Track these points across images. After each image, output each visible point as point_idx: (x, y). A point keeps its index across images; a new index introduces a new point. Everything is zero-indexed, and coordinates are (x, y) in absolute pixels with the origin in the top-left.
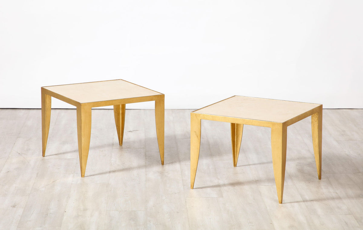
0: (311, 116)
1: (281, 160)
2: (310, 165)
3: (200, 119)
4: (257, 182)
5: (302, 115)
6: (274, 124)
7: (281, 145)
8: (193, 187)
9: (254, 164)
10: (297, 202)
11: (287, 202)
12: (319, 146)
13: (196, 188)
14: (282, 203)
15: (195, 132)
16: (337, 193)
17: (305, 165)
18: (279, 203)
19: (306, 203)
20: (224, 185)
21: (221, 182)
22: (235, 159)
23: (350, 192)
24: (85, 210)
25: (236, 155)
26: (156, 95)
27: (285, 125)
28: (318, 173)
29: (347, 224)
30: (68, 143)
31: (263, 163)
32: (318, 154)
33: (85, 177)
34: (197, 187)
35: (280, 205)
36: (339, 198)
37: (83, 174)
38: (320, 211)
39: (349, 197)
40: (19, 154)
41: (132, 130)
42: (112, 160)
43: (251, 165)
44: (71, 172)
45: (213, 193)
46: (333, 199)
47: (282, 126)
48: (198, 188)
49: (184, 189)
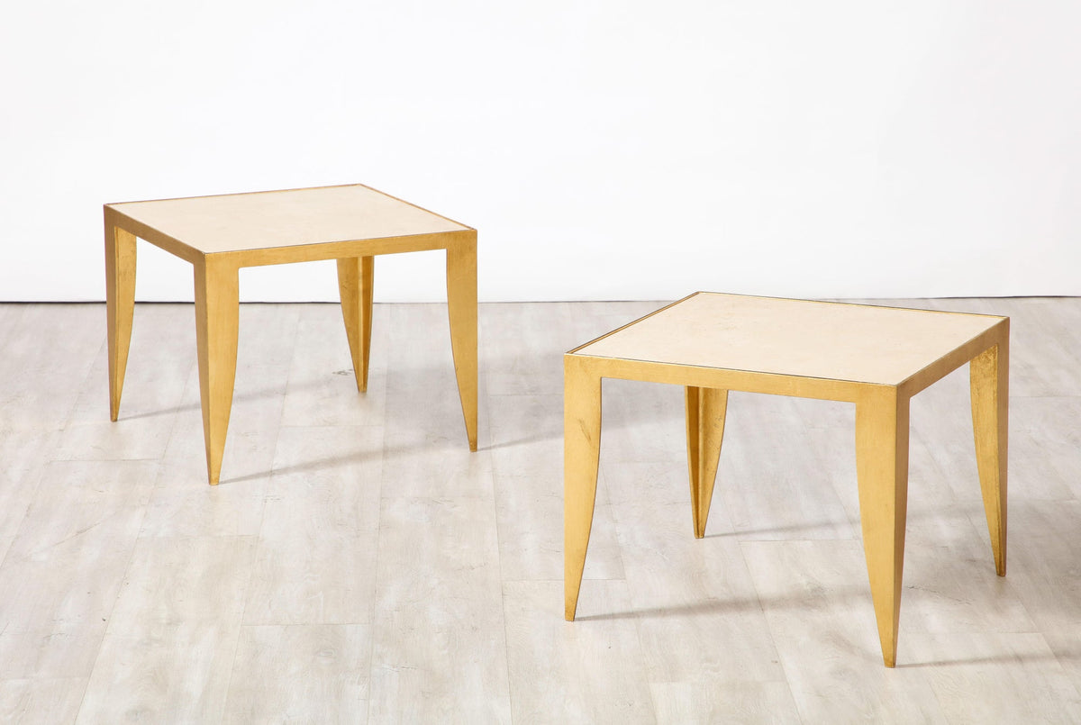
0: (968, 364)
3: (596, 376)
6: (864, 390)
8: (571, 616)
14: (893, 665)
15: (580, 422)
18: (887, 665)
22: (700, 509)
24: (174, 622)
25: (704, 496)
26: (449, 233)
33: (222, 483)
35: (890, 671)
37: (213, 477)
42: (276, 464)
47: (895, 398)
49: (500, 552)
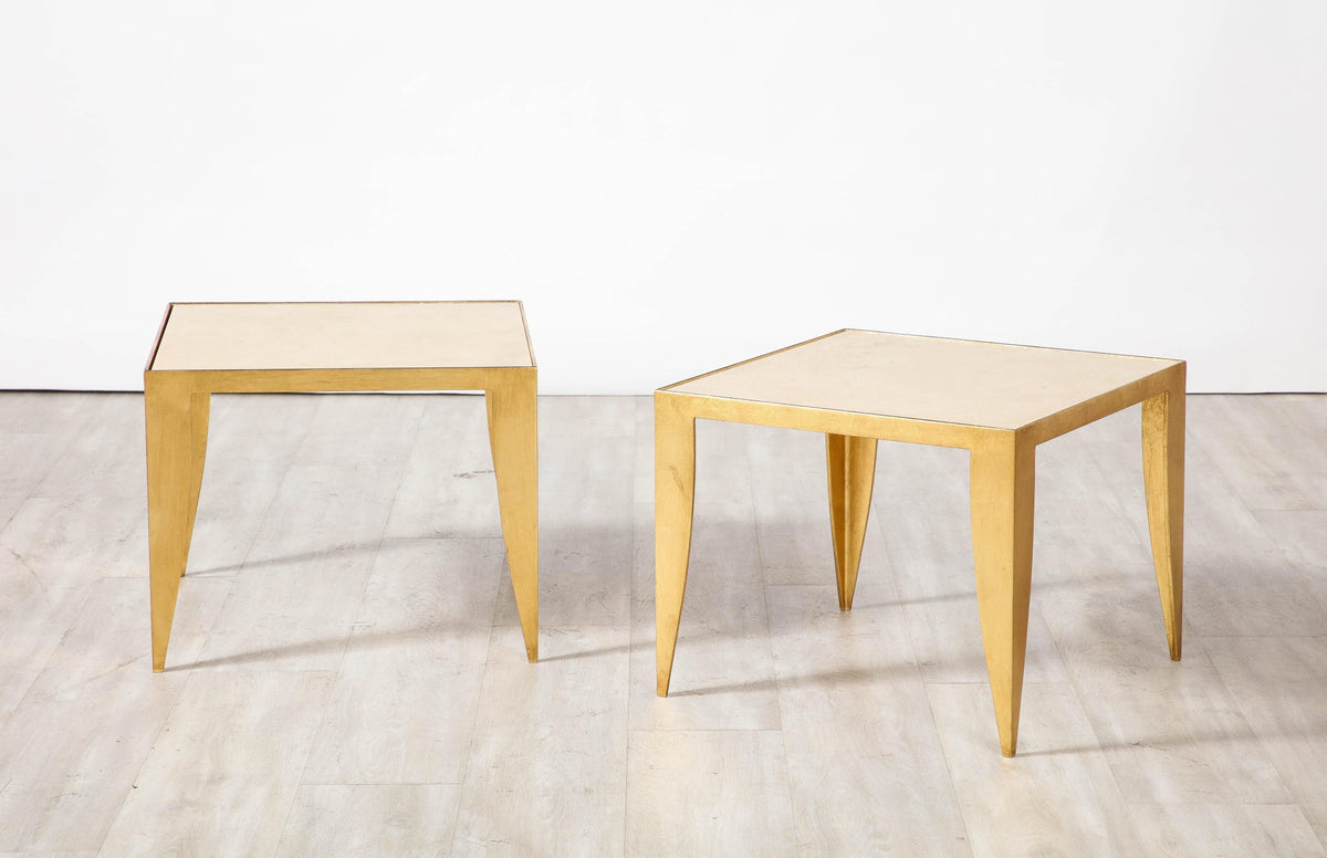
0: (1140, 405)
1: (1011, 582)
2: (1142, 602)
3: (689, 417)
4: (925, 668)
5: (1098, 399)
6: (979, 434)
7: (1012, 520)
8: (665, 690)
9: (922, 601)
10: (1077, 750)
11: (1037, 750)
12: (1170, 526)
13: (679, 694)
14: (1013, 753)
15: (673, 468)
16: (1239, 714)
17: (1121, 604)
18: (1004, 754)
19: (1111, 753)
20: (794, 681)
21: (782, 670)
23: (1294, 711)
24: (216, 779)
25: (851, 563)
27: (1027, 439)
28: (1168, 635)
29: (1272, 840)
30: (215, 519)
31: (958, 596)
32: (1169, 559)
34: (684, 689)
35: (1008, 760)
36: (1249, 735)
38: (1165, 789)
39: (1287, 731)
40: (18, 556)
41: (470, 472)
43: (910, 602)
44: (201, 626)
45: (741, 713)
46: (1223, 737)
47: (1013, 444)
48: (689, 693)
49: (630, 694)
